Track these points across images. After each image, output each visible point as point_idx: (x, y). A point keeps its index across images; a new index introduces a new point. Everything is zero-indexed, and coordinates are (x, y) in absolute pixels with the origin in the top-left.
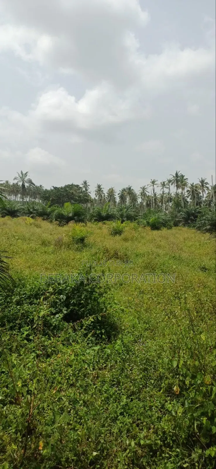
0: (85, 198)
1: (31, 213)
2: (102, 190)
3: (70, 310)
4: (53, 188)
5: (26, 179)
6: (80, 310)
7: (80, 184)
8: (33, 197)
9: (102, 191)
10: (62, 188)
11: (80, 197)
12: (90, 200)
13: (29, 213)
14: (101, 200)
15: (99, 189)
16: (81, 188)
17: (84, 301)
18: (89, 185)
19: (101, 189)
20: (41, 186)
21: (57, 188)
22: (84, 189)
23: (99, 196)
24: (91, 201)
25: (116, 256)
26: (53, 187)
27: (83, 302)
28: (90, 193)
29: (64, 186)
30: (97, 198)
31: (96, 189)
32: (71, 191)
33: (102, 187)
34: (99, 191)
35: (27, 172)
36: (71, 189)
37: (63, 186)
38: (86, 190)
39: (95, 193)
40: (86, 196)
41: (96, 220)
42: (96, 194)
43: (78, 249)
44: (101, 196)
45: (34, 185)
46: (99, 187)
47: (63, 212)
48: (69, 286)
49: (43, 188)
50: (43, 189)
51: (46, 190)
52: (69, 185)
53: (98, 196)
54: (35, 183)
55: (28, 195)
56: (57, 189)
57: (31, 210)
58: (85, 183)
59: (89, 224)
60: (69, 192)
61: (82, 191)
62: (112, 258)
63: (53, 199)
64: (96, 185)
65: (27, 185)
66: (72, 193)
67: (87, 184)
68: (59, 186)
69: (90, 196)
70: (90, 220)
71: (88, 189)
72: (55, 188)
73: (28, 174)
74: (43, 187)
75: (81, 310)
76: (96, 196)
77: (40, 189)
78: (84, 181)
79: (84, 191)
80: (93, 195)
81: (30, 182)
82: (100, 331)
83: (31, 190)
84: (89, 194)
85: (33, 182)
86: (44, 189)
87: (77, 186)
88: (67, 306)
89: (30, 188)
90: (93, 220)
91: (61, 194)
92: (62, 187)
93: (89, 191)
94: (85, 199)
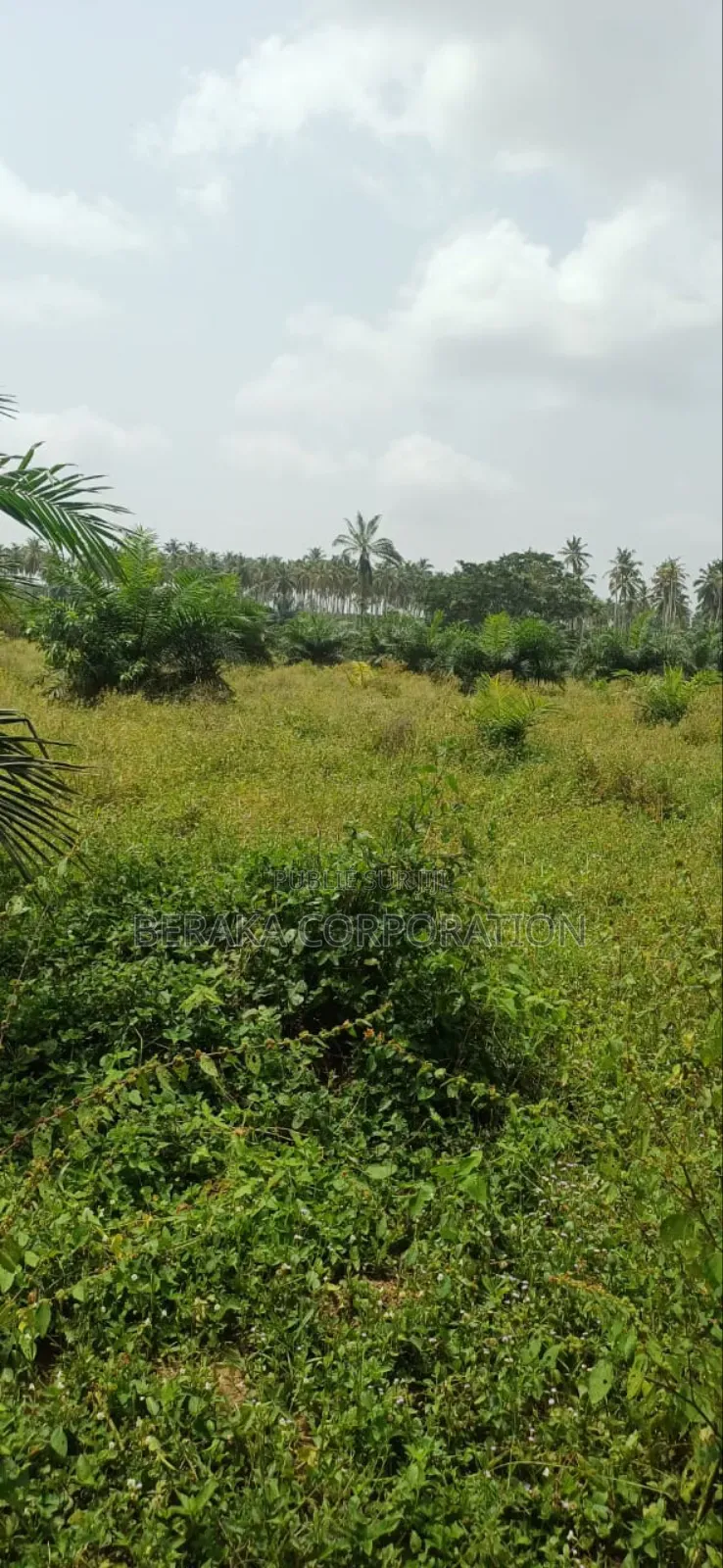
0: (573, 602)
1: (381, 650)
2: (635, 568)
3: (319, 991)
4: (460, 569)
5: (374, 540)
6: (360, 995)
7: (556, 550)
8: (397, 600)
9: (636, 573)
10: (489, 567)
11: (552, 595)
12: (591, 606)
13: (374, 651)
14: (630, 605)
15: (625, 569)
16: (557, 564)
17: (379, 958)
18: (586, 555)
19: (632, 565)
20: (423, 563)
21: (473, 565)
22: (570, 569)
23: (624, 590)
24: (595, 609)
25: (623, 791)
26: (462, 563)
27: (374, 961)
28: (592, 581)
29: (498, 559)
30: (615, 599)
31: (613, 566)
32: (522, 576)
33: (633, 559)
34: (624, 571)
35: (377, 518)
36: (520, 568)
37: (495, 558)
38: (579, 571)
39: (608, 580)
40: (577, 593)
41: (601, 674)
42: (611, 585)
43: (494, 765)
44: (632, 591)
45: (399, 558)
46: (624, 557)
47: (481, 644)
48: (321, 895)
49: (430, 569)
50: (430, 573)
51: (440, 575)
52: (517, 556)
53: (619, 592)
54: (401, 554)
55: (380, 593)
56: (474, 570)
57: (383, 642)
58: (574, 546)
59: (572, 685)
60: (516, 578)
61: (560, 574)
62: (610, 798)
63: (460, 603)
64: (614, 555)
65: (375, 560)
66: (527, 585)
67: (582, 551)
68: (479, 559)
69: (591, 592)
70: (580, 675)
71: (584, 566)
72: (469, 568)
73: (380, 524)
74: (430, 566)
75: (363, 998)
76: (613, 593)
77: (421, 574)
78: (571, 540)
79: (568, 575)
80: (601, 589)
81: (387, 549)
82: (432, 1093)
83: (390, 578)
84: (586, 586)
85: (398, 549)
86: (434, 571)
87: (545, 558)
88: (311, 975)
89: (389, 570)
90: (594, 673)
91: (486, 586)
92: (490, 563)
93: (587, 574)
94: (571, 601)
